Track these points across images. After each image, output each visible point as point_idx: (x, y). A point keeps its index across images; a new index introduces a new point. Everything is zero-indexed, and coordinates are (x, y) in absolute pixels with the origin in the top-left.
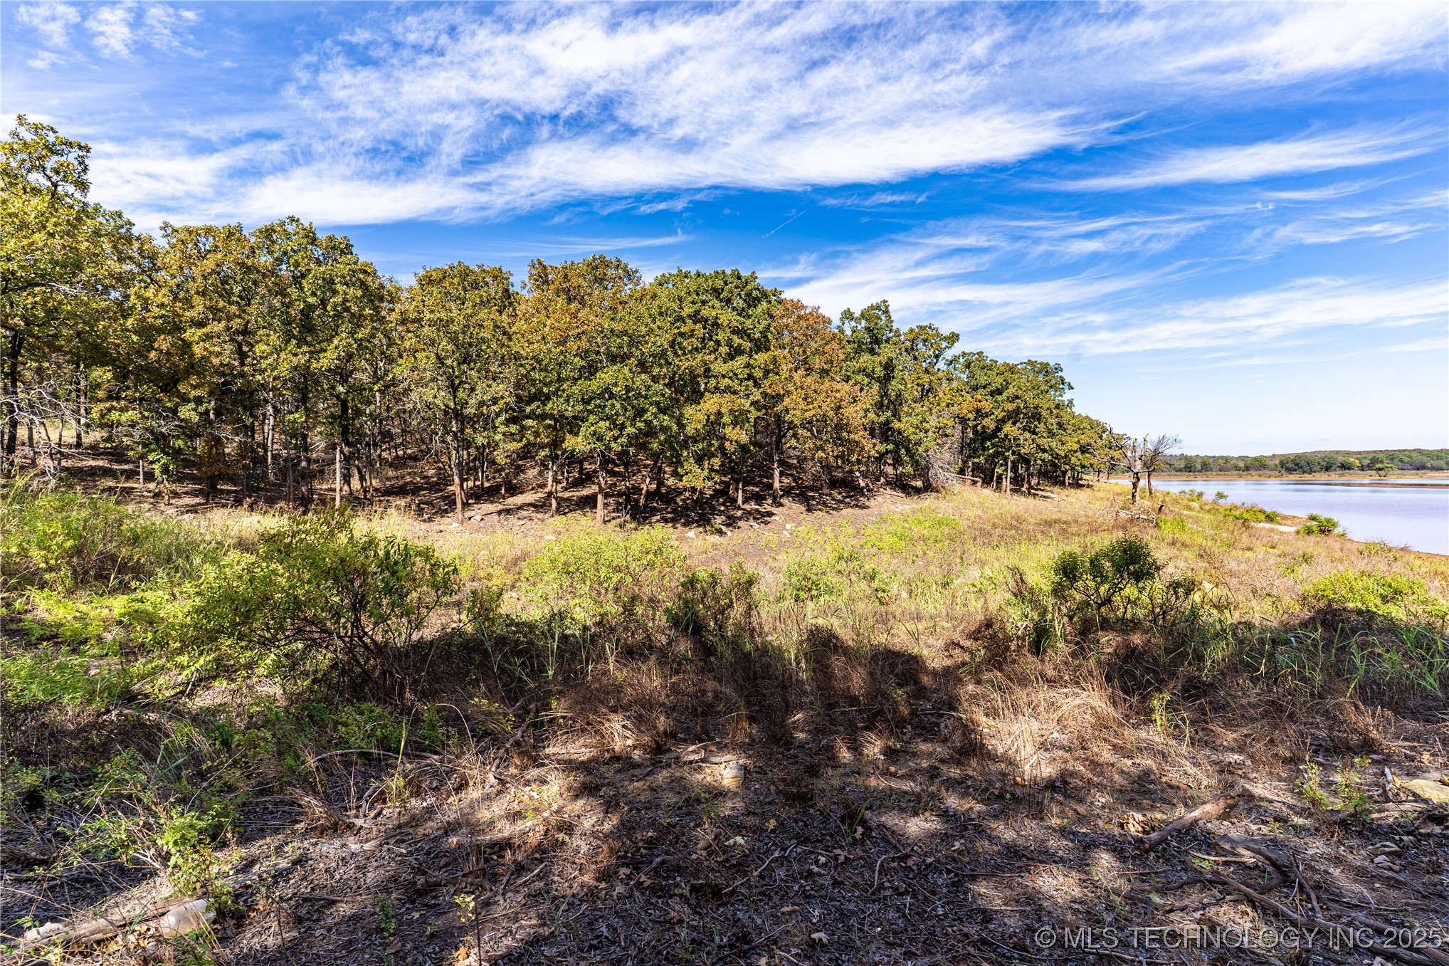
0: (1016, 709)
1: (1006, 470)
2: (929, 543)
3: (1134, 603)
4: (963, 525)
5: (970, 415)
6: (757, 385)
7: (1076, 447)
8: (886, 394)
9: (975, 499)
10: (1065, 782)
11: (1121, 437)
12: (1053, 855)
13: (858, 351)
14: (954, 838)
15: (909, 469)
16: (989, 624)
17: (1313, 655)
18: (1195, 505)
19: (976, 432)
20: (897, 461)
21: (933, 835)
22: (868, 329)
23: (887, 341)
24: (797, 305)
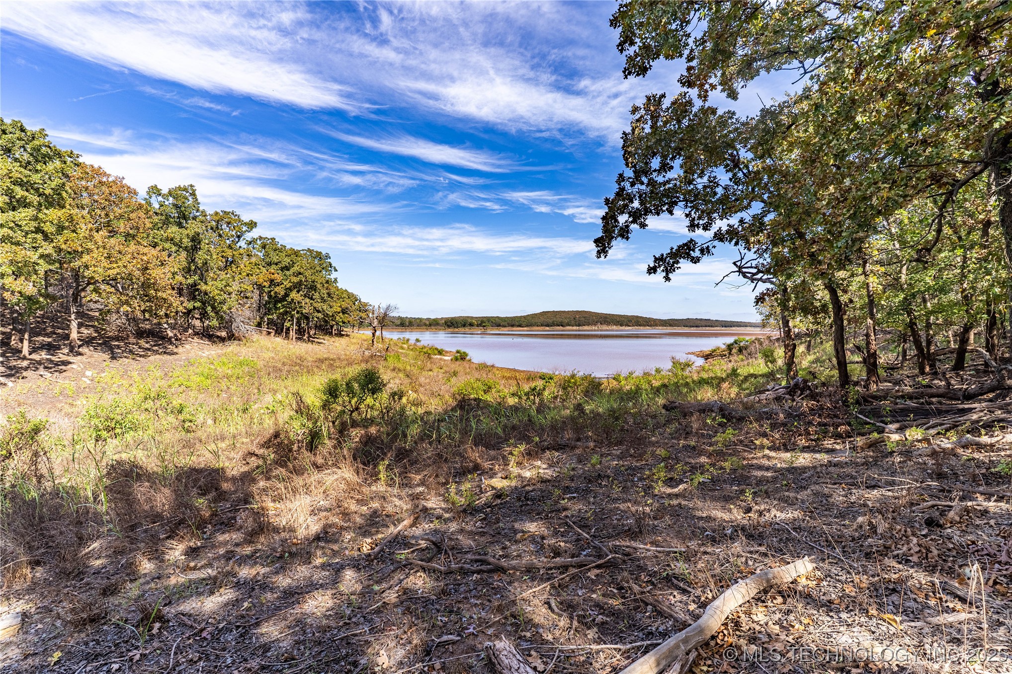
0: (295, 491)
1: (292, 324)
2: (232, 379)
3: (372, 408)
4: (260, 364)
5: (265, 284)
6: (46, 237)
7: (339, 309)
8: (193, 261)
9: (269, 345)
10: (327, 533)
11: (366, 304)
12: (316, 584)
13: (166, 222)
14: (243, 600)
15: (215, 323)
16: (277, 435)
17: (455, 425)
18: (405, 346)
19: (270, 297)
20: (204, 316)
21: (226, 604)
22: (176, 206)
23: (195, 218)
24: (98, 172)
